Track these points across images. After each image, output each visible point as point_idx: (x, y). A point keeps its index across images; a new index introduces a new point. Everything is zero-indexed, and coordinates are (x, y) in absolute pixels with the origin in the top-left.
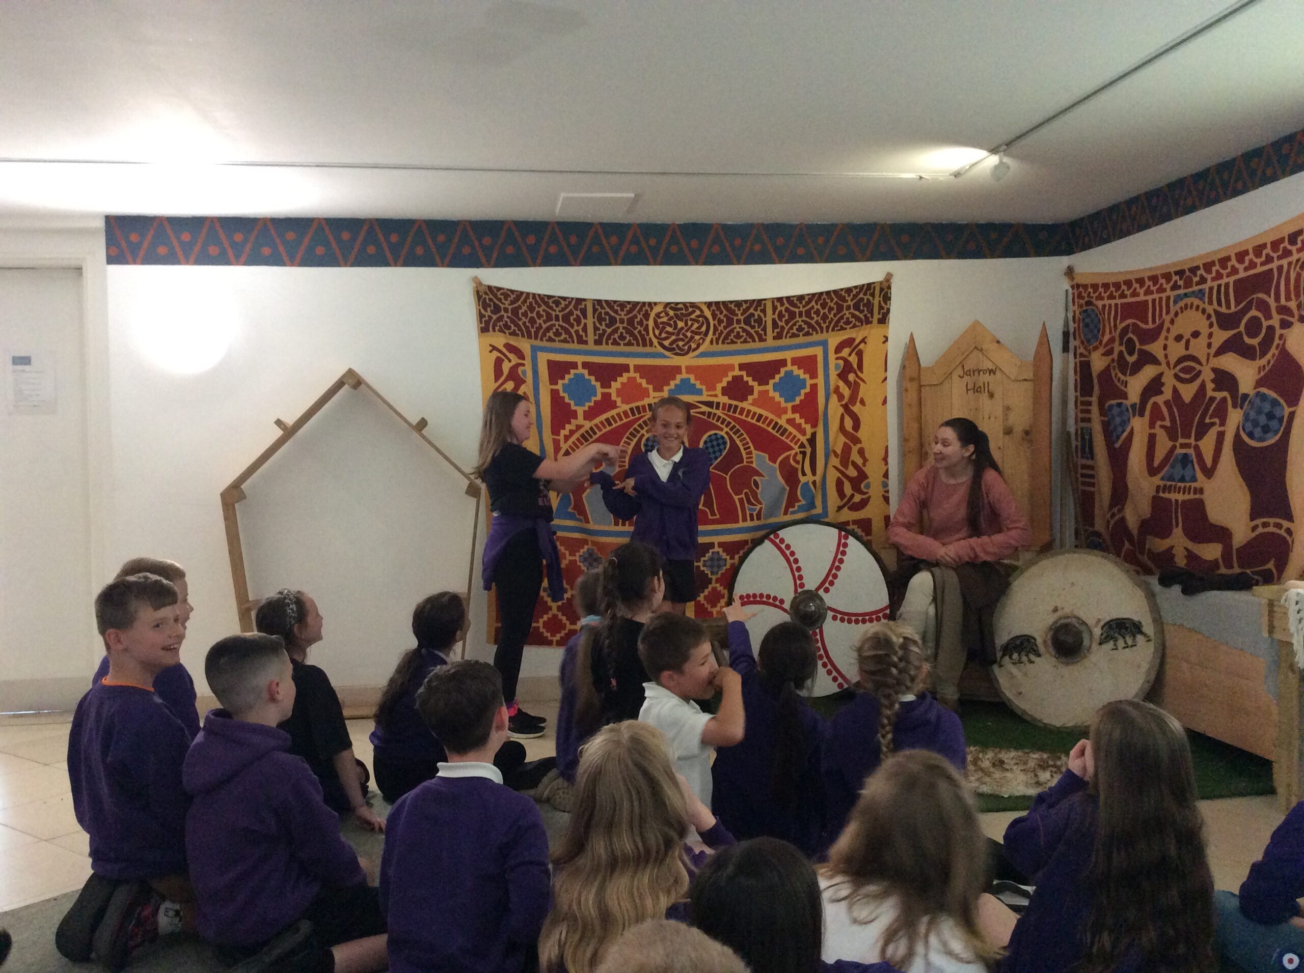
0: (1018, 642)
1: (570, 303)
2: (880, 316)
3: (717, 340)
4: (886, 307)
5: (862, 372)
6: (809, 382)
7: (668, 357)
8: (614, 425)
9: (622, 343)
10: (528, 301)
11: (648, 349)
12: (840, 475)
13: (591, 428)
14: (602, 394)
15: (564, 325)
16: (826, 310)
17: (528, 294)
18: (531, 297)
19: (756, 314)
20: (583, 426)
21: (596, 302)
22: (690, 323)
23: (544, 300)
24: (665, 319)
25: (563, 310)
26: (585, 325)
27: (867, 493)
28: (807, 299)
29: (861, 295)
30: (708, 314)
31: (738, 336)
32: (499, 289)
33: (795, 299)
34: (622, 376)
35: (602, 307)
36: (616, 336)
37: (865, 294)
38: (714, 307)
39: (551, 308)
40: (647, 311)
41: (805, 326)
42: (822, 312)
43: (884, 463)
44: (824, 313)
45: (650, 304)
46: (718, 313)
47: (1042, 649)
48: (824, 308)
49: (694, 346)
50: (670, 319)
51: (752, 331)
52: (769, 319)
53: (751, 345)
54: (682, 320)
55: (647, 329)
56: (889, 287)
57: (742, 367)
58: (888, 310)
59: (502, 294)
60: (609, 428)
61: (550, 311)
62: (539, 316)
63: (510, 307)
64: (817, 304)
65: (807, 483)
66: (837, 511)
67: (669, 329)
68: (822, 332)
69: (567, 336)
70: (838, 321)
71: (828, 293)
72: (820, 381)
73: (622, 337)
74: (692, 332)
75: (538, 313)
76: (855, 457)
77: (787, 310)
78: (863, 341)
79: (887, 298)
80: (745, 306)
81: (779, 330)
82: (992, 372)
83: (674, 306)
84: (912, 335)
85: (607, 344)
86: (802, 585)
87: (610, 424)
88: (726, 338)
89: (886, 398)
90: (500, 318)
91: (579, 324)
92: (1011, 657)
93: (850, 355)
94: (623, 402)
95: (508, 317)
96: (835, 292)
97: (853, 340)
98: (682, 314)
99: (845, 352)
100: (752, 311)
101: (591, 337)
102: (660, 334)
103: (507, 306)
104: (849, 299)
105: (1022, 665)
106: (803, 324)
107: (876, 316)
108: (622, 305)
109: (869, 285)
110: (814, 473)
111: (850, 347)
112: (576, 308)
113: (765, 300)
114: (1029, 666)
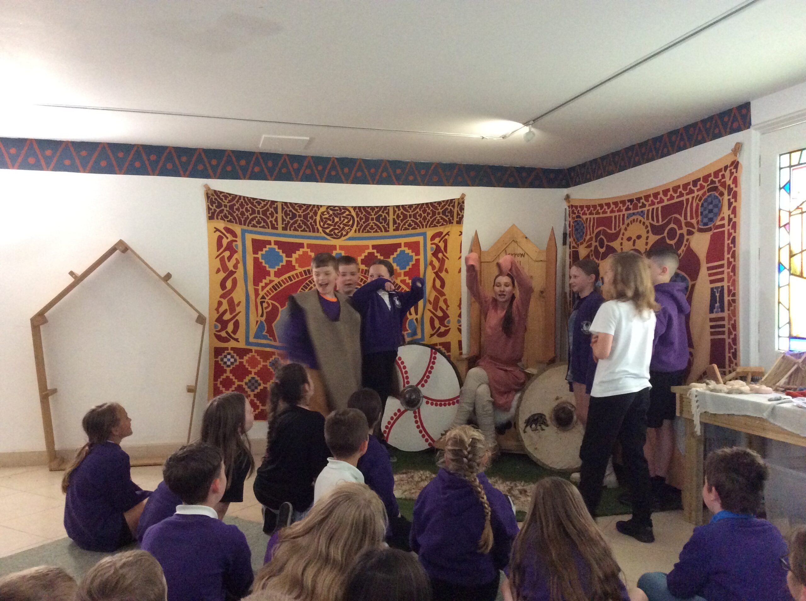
0: (536, 418)
1: (267, 203)
2: (458, 219)
3: (359, 230)
4: (461, 214)
5: (447, 253)
6: (415, 257)
7: (329, 240)
8: (294, 281)
9: (300, 230)
10: (240, 201)
11: (316, 234)
12: (432, 315)
13: (279, 282)
14: (287, 261)
15: (263, 217)
16: (426, 215)
17: (240, 196)
18: (242, 198)
19: (383, 215)
20: (273, 281)
21: (284, 204)
22: (342, 219)
23: (251, 200)
24: (327, 216)
25: (263, 207)
26: (277, 217)
27: (448, 326)
28: (414, 207)
29: (447, 206)
30: (354, 214)
31: (372, 228)
32: (221, 192)
33: (407, 207)
34: (299, 250)
35: (288, 207)
36: (296, 225)
37: (449, 206)
38: (357, 210)
39: (255, 206)
40: (315, 210)
41: (413, 224)
42: (423, 215)
43: (458, 308)
44: (425, 216)
45: (318, 206)
46: (360, 213)
47: (549, 422)
48: (424, 213)
49: (344, 233)
50: (330, 216)
51: (380, 225)
52: (391, 217)
53: (380, 234)
54: (338, 217)
55: (315, 221)
56: (463, 202)
57: (374, 247)
58: (463, 216)
59: (223, 196)
60: (290, 283)
61: (254, 208)
62: (247, 210)
63: (228, 204)
64: (420, 211)
65: (412, 320)
66: (430, 337)
67: (329, 222)
68: (423, 227)
69: (265, 224)
70: (433, 221)
71: (427, 204)
72: (421, 257)
73: (300, 226)
74: (344, 224)
75: (246, 208)
76: (442, 304)
77: (402, 213)
78: (448, 234)
79: (462, 209)
80: (376, 210)
81: (397, 225)
82: (522, 255)
83: (332, 208)
84: (476, 231)
85: (290, 230)
86: (408, 382)
87: (291, 280)
88: (364, 229)
89: (461, 268)
90: (222, 211)
91: (272, 217)
92: (531, 427)
93: (440, 242)
94: (300, 266)
95: (227, 210)
96: (431, 203)
97: (441, 233)
98: (337, 213)
99: (437, 240)
100: (380, 213)
101: (280, 226)
102: (324, 225)
103: (226, 203)
104: (439, 208)
105: (537, 431)
106: (411, 222)
107: (455, 219)
108: (300, 206)
109: (452, 200)
110: (416, 313)
111: (440, 237)
112: (271, 206)
113: (389, 206)
114: (542, 432)
